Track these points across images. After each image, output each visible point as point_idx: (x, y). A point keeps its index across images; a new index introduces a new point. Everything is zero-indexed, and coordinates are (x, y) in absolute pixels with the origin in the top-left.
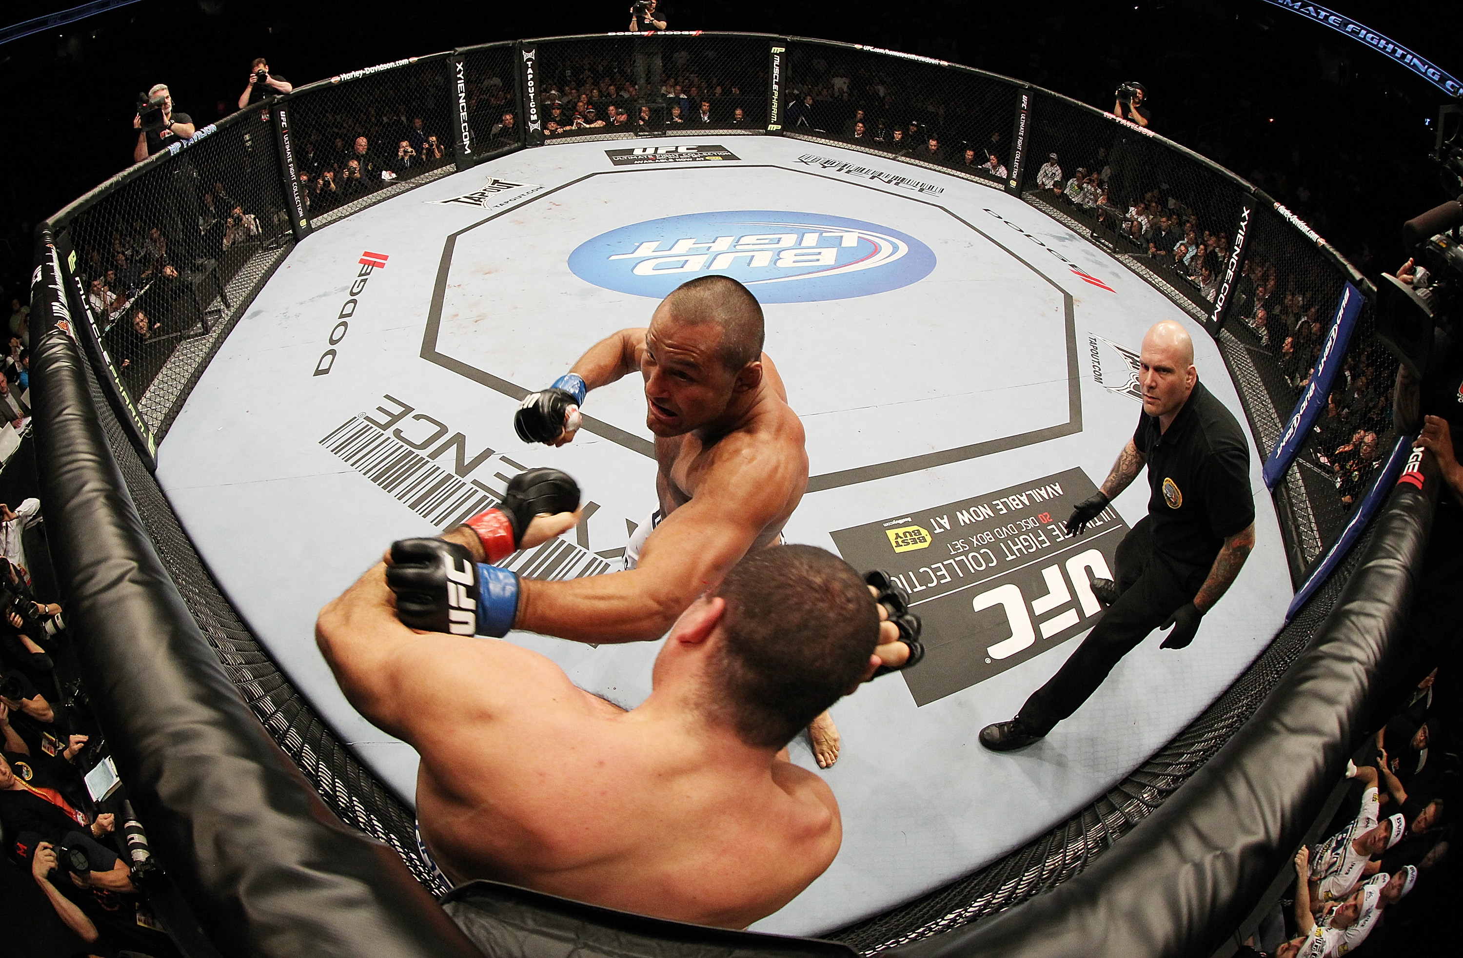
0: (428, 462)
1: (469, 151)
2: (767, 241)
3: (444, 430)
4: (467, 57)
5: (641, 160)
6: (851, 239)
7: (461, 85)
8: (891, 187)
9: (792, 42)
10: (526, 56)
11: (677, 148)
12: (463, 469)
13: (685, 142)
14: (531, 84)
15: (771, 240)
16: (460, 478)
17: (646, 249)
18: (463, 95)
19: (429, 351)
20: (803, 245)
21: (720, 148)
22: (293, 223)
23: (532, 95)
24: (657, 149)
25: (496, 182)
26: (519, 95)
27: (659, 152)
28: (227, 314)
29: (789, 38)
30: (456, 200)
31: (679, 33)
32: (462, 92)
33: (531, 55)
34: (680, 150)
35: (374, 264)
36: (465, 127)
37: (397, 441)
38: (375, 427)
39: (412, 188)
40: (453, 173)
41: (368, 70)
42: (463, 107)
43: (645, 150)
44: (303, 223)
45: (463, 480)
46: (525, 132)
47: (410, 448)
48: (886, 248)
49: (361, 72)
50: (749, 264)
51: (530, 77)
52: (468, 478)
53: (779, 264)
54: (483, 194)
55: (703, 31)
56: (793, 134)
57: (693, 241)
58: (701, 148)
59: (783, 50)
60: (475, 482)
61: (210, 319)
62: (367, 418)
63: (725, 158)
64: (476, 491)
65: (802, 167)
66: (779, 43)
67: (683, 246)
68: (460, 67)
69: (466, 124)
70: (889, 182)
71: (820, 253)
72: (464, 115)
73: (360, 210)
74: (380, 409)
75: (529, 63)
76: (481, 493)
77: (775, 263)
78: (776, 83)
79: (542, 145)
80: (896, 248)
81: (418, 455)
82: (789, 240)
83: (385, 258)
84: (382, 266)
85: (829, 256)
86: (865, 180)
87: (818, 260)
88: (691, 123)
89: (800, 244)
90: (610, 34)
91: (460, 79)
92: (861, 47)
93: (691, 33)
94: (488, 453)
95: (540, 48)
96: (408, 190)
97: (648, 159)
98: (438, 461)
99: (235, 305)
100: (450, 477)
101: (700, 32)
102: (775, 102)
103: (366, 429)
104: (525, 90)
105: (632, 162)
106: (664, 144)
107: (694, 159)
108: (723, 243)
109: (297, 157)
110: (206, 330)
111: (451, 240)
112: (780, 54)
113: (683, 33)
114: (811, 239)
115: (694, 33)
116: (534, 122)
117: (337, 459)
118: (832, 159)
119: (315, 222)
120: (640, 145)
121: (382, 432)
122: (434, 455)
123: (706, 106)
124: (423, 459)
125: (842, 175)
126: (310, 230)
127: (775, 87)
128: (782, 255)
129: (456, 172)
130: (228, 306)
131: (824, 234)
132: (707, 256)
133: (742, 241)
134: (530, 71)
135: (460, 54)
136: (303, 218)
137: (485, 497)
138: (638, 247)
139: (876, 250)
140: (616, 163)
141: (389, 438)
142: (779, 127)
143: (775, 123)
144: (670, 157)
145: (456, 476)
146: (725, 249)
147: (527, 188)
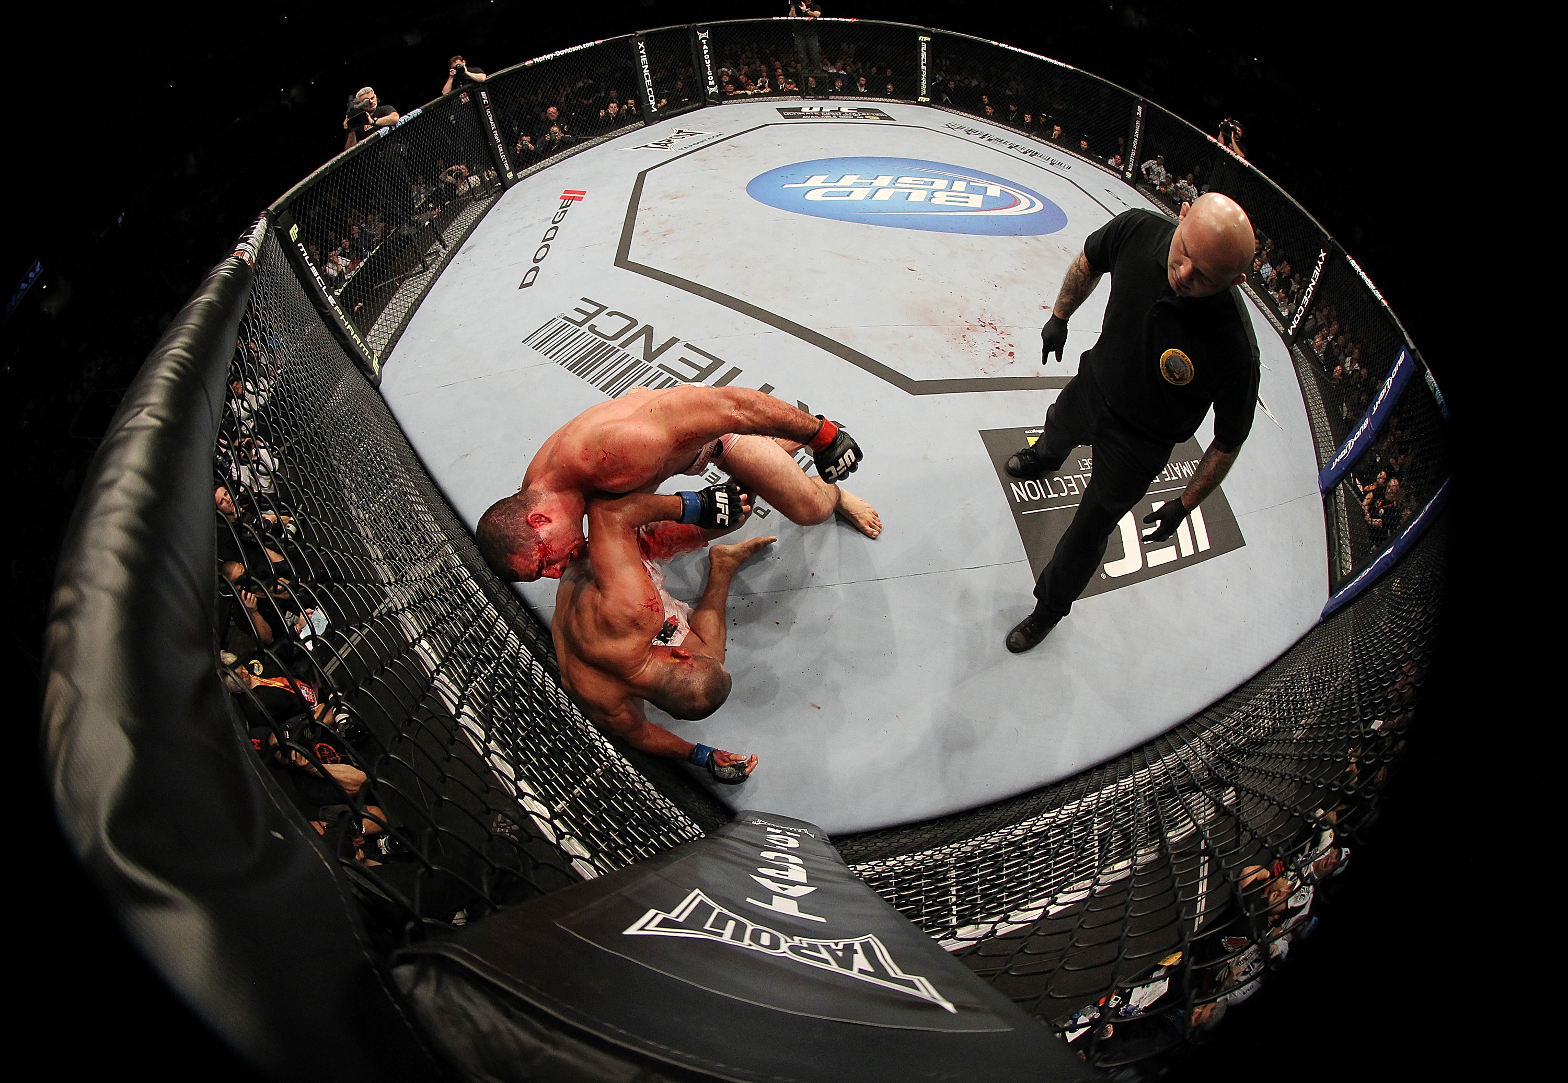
0: (619, 350)
1: (655, 110)
2: (922, 183)
3: (634, 323)
4: (647, 38)
5: (808, 115)
6: (994, 190)
7: (644, 59)
8: (1026, 157)
9: (937, 34)
10: (701, 36)
11: (839, 108)
12: (650, 355)
13: (846, 105)
14: (707, 57)
15: (925, 182)
16: (647, 363)
17: (816, 181)
18: (647, 66)
19: (622, 261)
20: (953, 189)
21: (877, 111)
22: (501, 176)
23: (708, 66)
24: (822, 108)
25: (679, 132)
26: (696, 66)
27: (823, 110)
28: (443, 253)
29: (934, 30)
30: (646, 146)
31: (836, 19)
32: (645, 64)
33: (706, 35)
34: (842, 110)
35: (574, 198)
36: (650, 91)
37: (591, 334)
38: (572, 325)
39: (606, 141)
40: (642, 128)
41: (558, 53)
42: (647, 76)
43: (811, 109)
44: (510, 175)
45: (650, 365)
46: (705, 95)
47: (603, 340)
48: (1025, 203)
49: (552, 55)
50: (907, 199)
51: (706, 52)
52: (655, 363)
53: (933, 201)
54: (669, 141)
55: (857, 19)
56: (940, 107)
57: (858, 177)
58: (859, 110)
59: (929, 39)
60: (661, 366)
61: (428, 260)
62: (565, 318)
63: (881, 118)
64: (662, 373)
65: (949, 131)
66: (925, 34)
67: (848, 180)
68: (641, 45)
69: (651, 89)
70: (1025, 153)
71: (968, 197)
72: (648, 82)
73: (561, 160)
74: (577, 309)
75: (704, 41)
76: (667, 375)
77: (930, 201)
78: (924, 64)
79: (721, 104)
80: (1033, 204)
81: (610, 345)
82: (941, 184)
83: (584, 193)
84: (581, 199)
85: (976, 201)
86: (1005, 148)
87: (967, 202)
88: (849, 91)
89: (951, 188)
90: (774, 18)
91: (643, 54)
92: (997, 44)
93: (847, 20)
94: (674, 340)
95: (713, 30)
96: (602, 142)
97: (814, 115)
98: (628, 350)
99: (451, 244)
100: (638, 362)
101: (855, 20)
102: (924, 79)
103: (565, 327)
104: (702, 62)
105: (801, 117)
106: (828, 105)
107: (855, 117)
108: (883, 181)
109: (500, 125)
110: (426, 268)
111: (642, 176)
112: (926, 42)
113: (840, 19)
114: (959, 186)
115: (849, 20)
116: (712, 86)
117: (538, 354)
118: (976, 129)
119: (519, 175)
120: (806, 105)
121: (578, 328)
122: (623, 345)
123: (863, 80)
124: (614, 348)
125: (984, 141)
126: (516, 180)
127: (923, 67)
128: (935, 194)
129: (645, 126)
130: (444, 247)
131: (971, 184)
132: (870, 189)
133: (900, 180)
134: (705, 47)
135: (641, 36)
136: (509, 171)
137: (670, 379)
138: (809, 179)
139: (1016, 202)
140: (786, 117)
141: (584, 333)
142: (928, 100)
143: (924, 96)
144: (833, 114)
145: (644, 361)
146: (885, 185)
147: (708, 134)
